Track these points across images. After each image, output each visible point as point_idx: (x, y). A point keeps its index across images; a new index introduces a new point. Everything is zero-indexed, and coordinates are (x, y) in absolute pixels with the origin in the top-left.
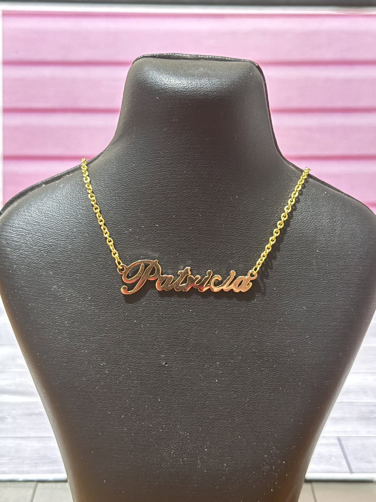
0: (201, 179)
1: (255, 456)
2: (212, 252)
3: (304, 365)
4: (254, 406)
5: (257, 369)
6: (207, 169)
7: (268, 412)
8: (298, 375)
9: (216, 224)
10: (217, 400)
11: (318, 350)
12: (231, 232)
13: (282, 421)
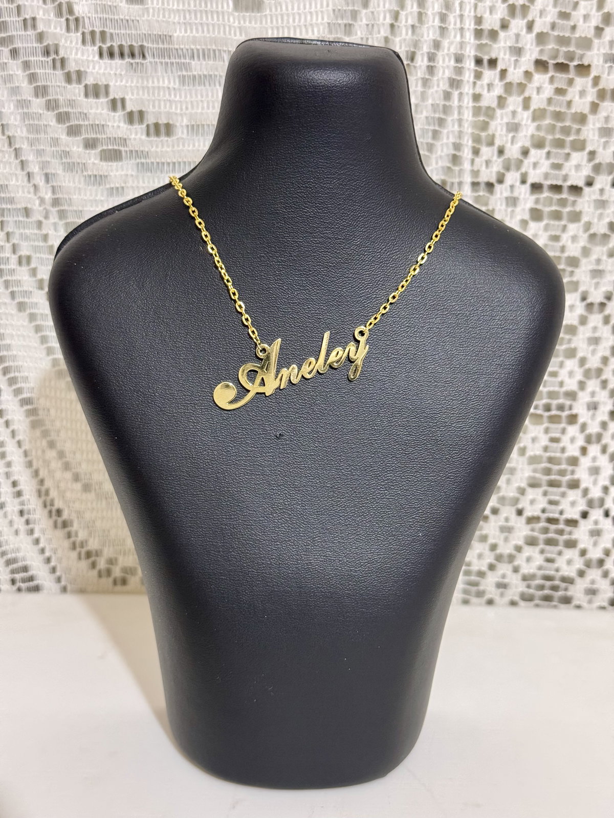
0: (326, 194)
1: (394, 553)
2: (340, 291)
3: (457, 437)
4: (394, 489)
5: (397, 442)
6: (335, 181)
7: (411, 497)
8: (449, 450)
9: (346, 254)
10: (345, 483)
11: (475, 418)
12: (364, 264)
13: (430, 509)
